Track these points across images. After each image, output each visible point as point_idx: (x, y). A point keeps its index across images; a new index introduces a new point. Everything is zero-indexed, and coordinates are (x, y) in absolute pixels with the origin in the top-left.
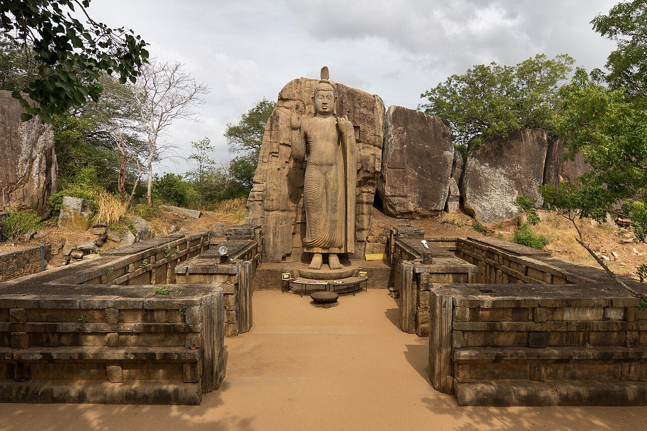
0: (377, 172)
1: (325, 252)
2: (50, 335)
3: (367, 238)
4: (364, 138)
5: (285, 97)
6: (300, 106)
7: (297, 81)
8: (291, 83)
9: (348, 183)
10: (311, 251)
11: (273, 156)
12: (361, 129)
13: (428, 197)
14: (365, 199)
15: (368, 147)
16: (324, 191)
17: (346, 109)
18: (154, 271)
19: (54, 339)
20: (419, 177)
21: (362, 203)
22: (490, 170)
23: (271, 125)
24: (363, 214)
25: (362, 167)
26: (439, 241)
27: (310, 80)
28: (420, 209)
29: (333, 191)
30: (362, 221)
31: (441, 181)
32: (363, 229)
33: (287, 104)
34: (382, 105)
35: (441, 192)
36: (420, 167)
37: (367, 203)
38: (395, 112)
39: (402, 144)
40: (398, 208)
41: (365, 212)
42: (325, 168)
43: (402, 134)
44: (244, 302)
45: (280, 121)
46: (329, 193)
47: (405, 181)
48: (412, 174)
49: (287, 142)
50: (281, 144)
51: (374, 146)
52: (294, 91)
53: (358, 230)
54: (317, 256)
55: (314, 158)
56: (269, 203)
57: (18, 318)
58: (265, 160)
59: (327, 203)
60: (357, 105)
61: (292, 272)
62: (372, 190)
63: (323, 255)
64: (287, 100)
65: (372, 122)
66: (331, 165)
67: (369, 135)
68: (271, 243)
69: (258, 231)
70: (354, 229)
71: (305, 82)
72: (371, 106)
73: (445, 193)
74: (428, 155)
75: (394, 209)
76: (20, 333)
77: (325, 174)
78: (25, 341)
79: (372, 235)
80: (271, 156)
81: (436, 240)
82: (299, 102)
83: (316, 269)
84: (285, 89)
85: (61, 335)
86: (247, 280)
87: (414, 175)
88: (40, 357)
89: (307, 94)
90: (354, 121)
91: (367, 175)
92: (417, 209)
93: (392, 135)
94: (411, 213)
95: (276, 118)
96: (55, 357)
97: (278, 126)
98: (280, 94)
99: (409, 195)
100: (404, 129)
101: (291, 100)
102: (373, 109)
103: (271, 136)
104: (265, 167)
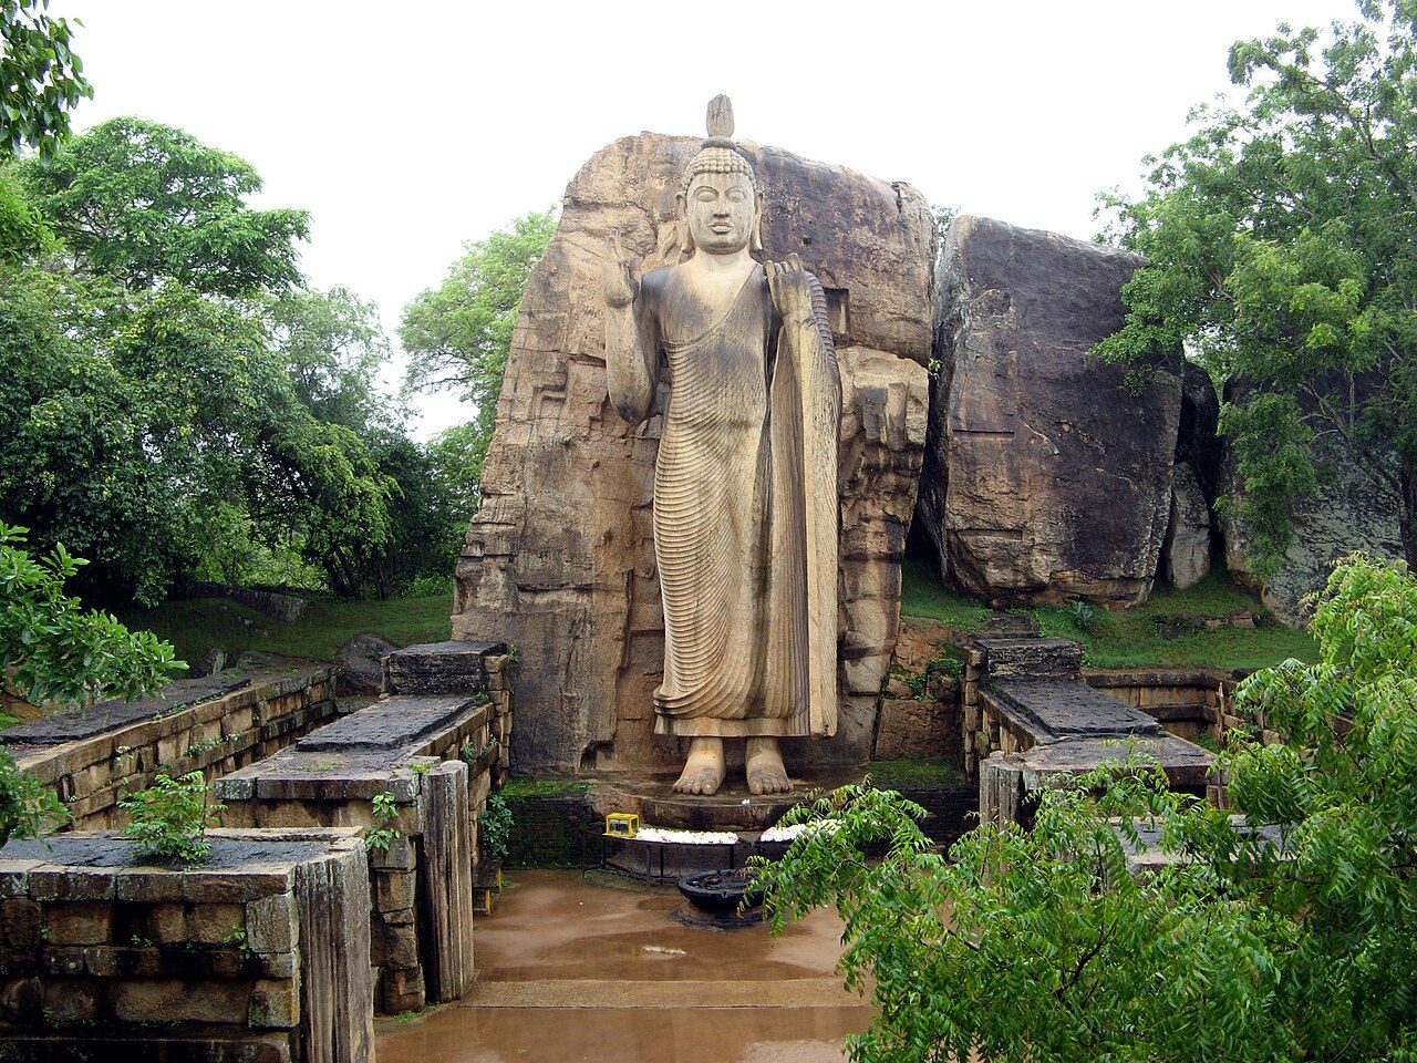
0: (913, 447)
1: (733, 731)
3: (884, 682)
4: (864, 330)
5: (586, 197)
6: (641, 227)
7: (628, 145)
8: (608, 151)
10: (679, 729)
11: (546, 398)
12: (854, 297)
13: (1096, 533)
14: (872, 544)
15: (878, 360)
17: (797, 232)
20: (1063, 462)
21: (864, 557)
23: (540, 295)
24: (865, 596)
25: (860, 431)
26: (1139, 687)
27: (673, 139)
28: (1069, 577)
30: (864, 622)
32: (869, 652)
33: (595, 220)
34: (924, 215)
35: (1144, 513)
36: (1066, 428)
37: (883, 558)
38: (971, 240)
39: (1001, 347)
40: (993, 574)
41: (871, 590)
42: (723, 438)
43: (1002, 313)
45: (571, 278)
46: (742, 524)
47: (1015, 475)
48: (1039, 450)
49: (594, 351)
50: (573, 358)
51: (902, 356)
52: (618, 177)
54: (706, 749)
55: (684, 401)
56: (536, 563)
58: (521, 413)
59: (735, 559)
60: (837, 218)
62: (897, 509)
63: (727, 743)
64: (596, 206)
65: (890, 273)
67: (882, 320)
69: (495, 662)
70: (834, 649)
71: (655, 145)
72: (887, 220)
73: (1156, 518)
74: (1094, 383)
75: (980, 576)
77: (725, 457)
79: (903, 672)
80: (539, 399)
81: (1127, 682)
82: (634, 211)
83: (702, 793)
84: (587, 169)
87: (1046, 457)
89: (660, 187)
90: (825, 274)
91: (880, 457)
92: (1060, 575)
93: (967, 318)
94: (1039, 589)
95: (555, 267)
97: (563, 296)
98: (571, 188)
99: (1030, 525)
100: (1008, 297)
101: (607, 205)
103: (537, 330)
104: (522, 438)
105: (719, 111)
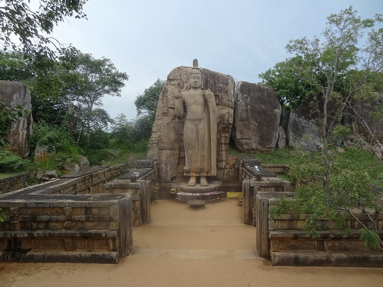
0: (230, 124)
1: (198, 175)
2: (33, 223)
3: (225, 166)
4: (221, 102)
5: (171, 78)
6: (181, 84)
7: (179, 68)
8: (175, 70)
9: (211, 131)
10: (188, 175)
11: (164, 115)
12: (220, 97)
13: (264, 139)
14: (223, 141)
15: (224, 108)
16: (196, 136)
17: (210, 85)
18: (91, 187)
19: (35, 225)
20: (258, 126)
21: (222, 144)
22: (305, 121)
23: (163, 96)
24: (222, 151)
25: (221, 121)
26: (272, 167)
27: (187, 67)
28: (259, 147)
29: (202, 136)
30: (222, 155)
31: (273, 129)
32: (223, 161)
33: (172, 83)
34: (233, 81)
35: (273, 136)
36: (259, 120)
37: (225, 144)
38: (242, 85)
39: (247, 105)
40: (245, 147)
41: (223, 150)
42: (196, 122)
43: (247, 99)
44: (145, 206)
45: (168, 93)
46: (199, 138)
47: (249, 129)
48: (254, 124)
49: (173, 106)
50: (169, 108)
51: (229, 107)
52: (177, 74)
53: (219, 161)
55: (189, 116)
56: (162, 145)
57: (15, 213)
58: (159, 118)
59: (198, 144)
60: (217, 82)
61: (177, 188)
62: (227, 135)
63: (197, 177)
64: (173, 80)
65: (226, 92)
66: (200, 120)
67: (225, 100)
68: (164, 170)
69: (155, 163)
70: (216, 160)
71: (184, 68)
72: (226, 82)
73: (275, 137)
74: (264, 112)
75: (242, 147)
76: (16, 222)
77: (197, 126)
78: (18, 227)
79: (229, 164)
81: (270, 167)
82: (180, 81)
83: (192, 186)
84: (171, 73)
85: (39, 222)
86: (147, 192)
87: (255, 125)
88: (27, 235)
89: (185, 76)
90: (215, 92)
91: (224, 126)
92: (257, 147)
93: (240, 100)
94: (253, 149)
95: (166, 91)
96: (35, 235)
97: (167, 96)
98: (168, 77)
99: (252, 138)
100: (248, 96)
101: (175, 80)
102: (227, 84)
103: (163, 103)
104: (160, 122)
105: (195, 62)
